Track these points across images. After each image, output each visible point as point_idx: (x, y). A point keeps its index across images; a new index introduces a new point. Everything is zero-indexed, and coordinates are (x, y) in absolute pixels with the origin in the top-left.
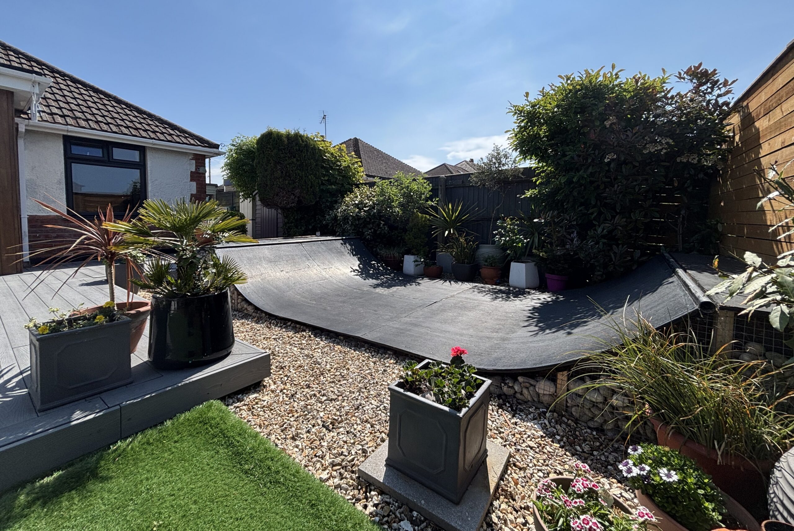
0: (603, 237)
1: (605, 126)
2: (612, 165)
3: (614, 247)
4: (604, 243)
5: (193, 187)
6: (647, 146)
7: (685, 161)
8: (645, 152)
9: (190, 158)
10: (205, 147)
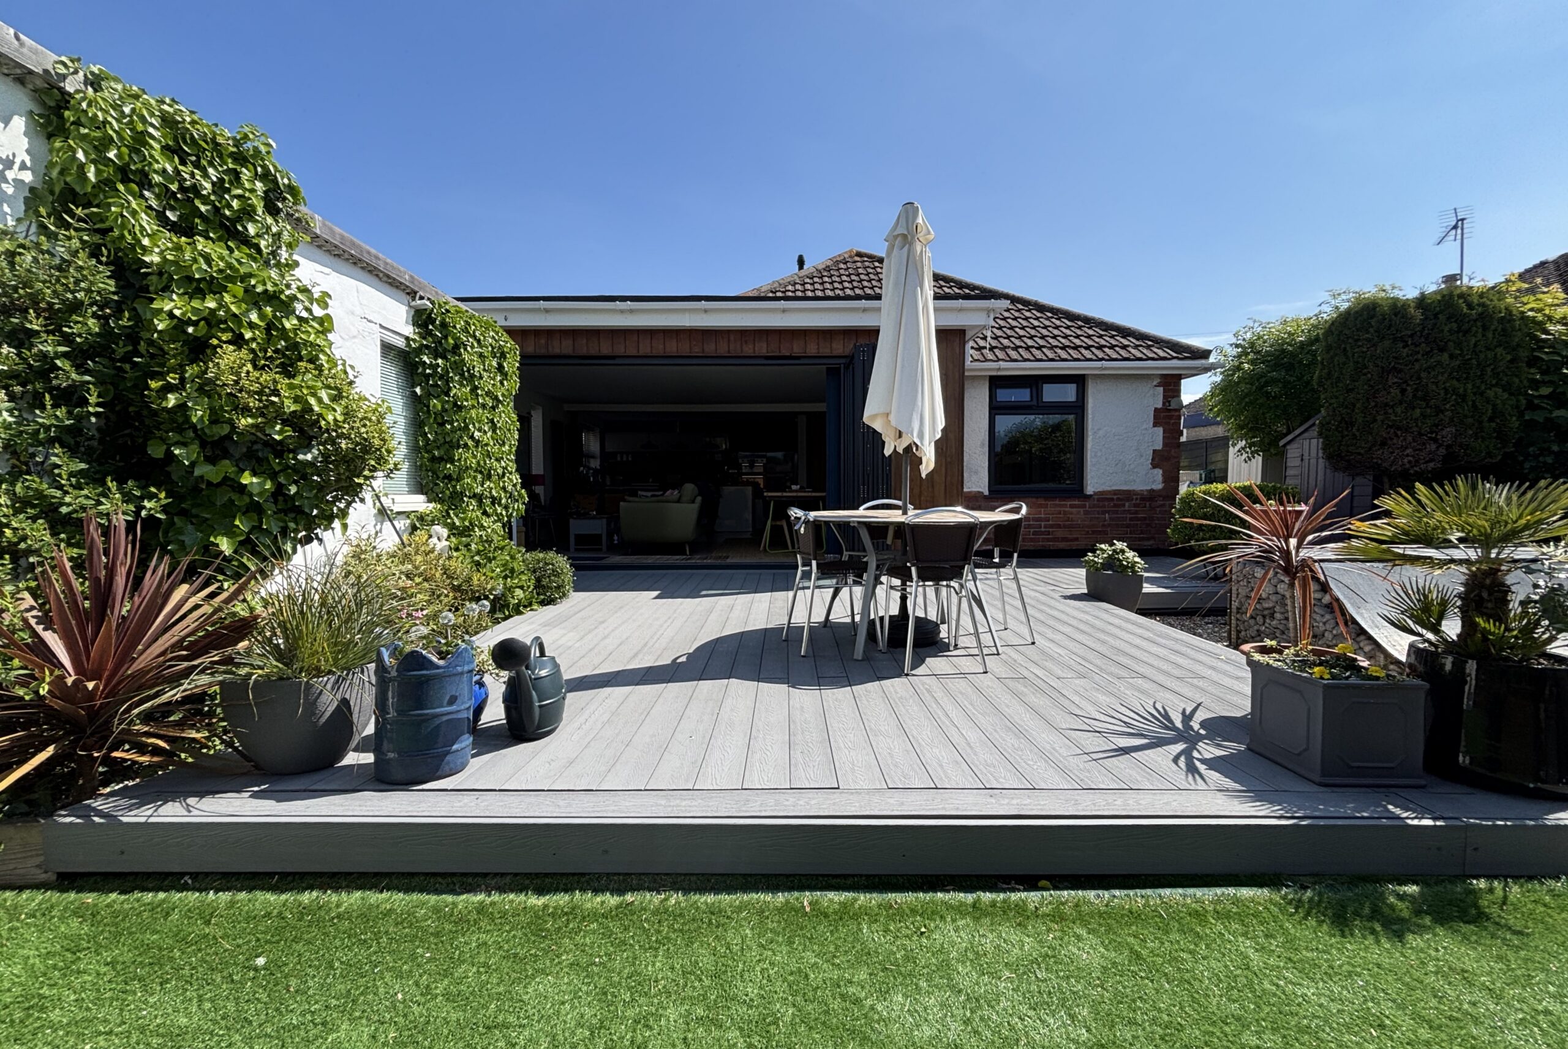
5: (1156, 438)
9: (1155, 383)
10: (1186, 358)
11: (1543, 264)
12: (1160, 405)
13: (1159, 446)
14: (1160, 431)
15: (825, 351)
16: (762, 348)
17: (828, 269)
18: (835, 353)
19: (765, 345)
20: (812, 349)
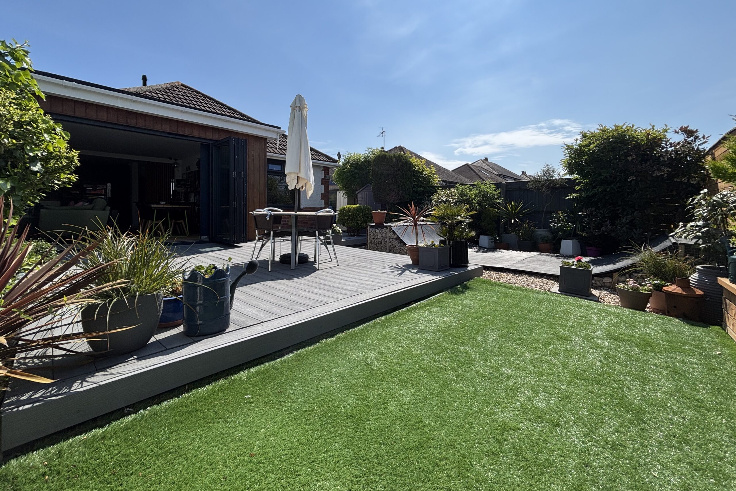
0: (627, 224)
1: (628, 160)
2: (633, 183)
3: (634, 230)
4: (626, 227)
5: (322, 189)
6: (655, 172)
7: (679, 180)
8: (654, 175)
9: (321, 169)
10: (330, 162)
11: (396, 147)
12: (323, 177)
13: (323, 192)
14: (323, 186)
15: (203, 136)
16: (167, 128)
17: (167, 88)
18: (208, 138)
19: (169, 127)
20: (196, 134)
